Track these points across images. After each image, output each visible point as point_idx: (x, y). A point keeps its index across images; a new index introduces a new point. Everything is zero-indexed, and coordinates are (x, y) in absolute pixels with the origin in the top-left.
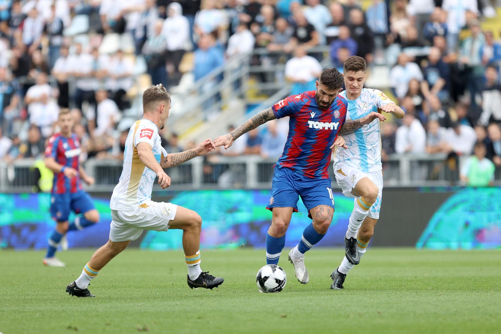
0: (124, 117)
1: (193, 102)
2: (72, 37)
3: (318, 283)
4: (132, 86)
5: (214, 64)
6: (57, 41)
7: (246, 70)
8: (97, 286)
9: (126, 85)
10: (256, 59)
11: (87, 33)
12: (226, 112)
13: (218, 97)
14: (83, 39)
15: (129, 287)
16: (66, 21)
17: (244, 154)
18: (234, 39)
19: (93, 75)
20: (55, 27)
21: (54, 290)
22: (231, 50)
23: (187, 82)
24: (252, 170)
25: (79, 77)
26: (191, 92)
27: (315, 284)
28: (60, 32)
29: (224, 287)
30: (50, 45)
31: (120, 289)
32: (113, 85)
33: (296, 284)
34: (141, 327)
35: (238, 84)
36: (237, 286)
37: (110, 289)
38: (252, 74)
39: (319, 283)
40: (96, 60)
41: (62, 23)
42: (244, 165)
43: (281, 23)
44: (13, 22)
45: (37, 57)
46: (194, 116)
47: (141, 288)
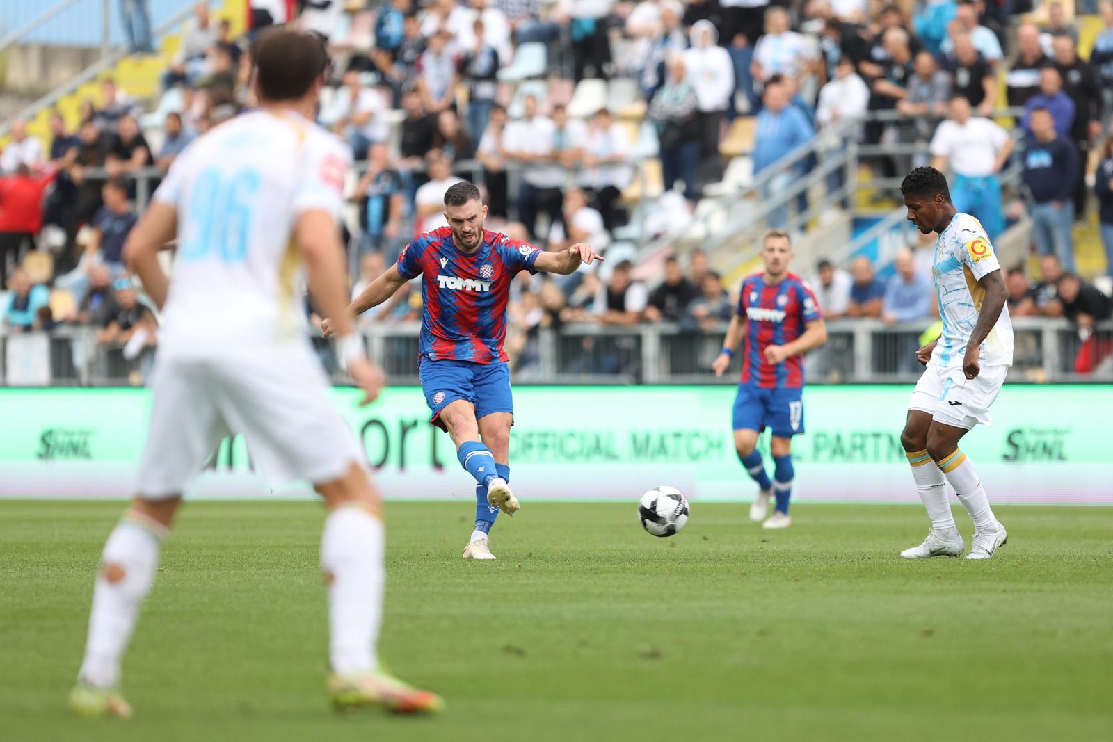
0: (614, 240)
1: (750, 212)
2: (515, 85)
3: (993, 569)
4: (631, 182)
5: (793, 139)
6: (485, 90)
7: (853, 150)
8: (561, 569)
9: (620, 178)
10: (873, 131)
11: (543, 77)
12: (814, 233)
13: (802, 201)
14: (537, 88)
15: (624, 572)
16: (505, 52)
17: (846, 315)
18: (830, 92)
19: (554, 159)
20: (482, 64)
21: (477, 575)
22: (823, 114)
23: (739, 174)
24: (863, 346)
25: (528, 163)
26: (747, 194)
27: (989, 571)
28: (492, 75)
29: (810, 574)
30: (472, 99)
31: (605, 576)
32: (597, 179)
33: (951, 569)
34: (646, 648)
35: (838, 178)
36: (834, 572)
37: (586, 574)
38: (863, 160)
39: (995, 569)
40: (561, 130)
41: (495, 55)
42: (850, 337)
43: (925, 60)
44: (403, 53)
45: (448, 123)
46: (753, 241)
47: (647, 575)
